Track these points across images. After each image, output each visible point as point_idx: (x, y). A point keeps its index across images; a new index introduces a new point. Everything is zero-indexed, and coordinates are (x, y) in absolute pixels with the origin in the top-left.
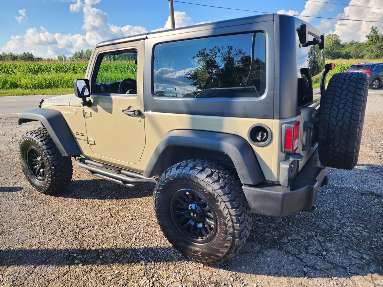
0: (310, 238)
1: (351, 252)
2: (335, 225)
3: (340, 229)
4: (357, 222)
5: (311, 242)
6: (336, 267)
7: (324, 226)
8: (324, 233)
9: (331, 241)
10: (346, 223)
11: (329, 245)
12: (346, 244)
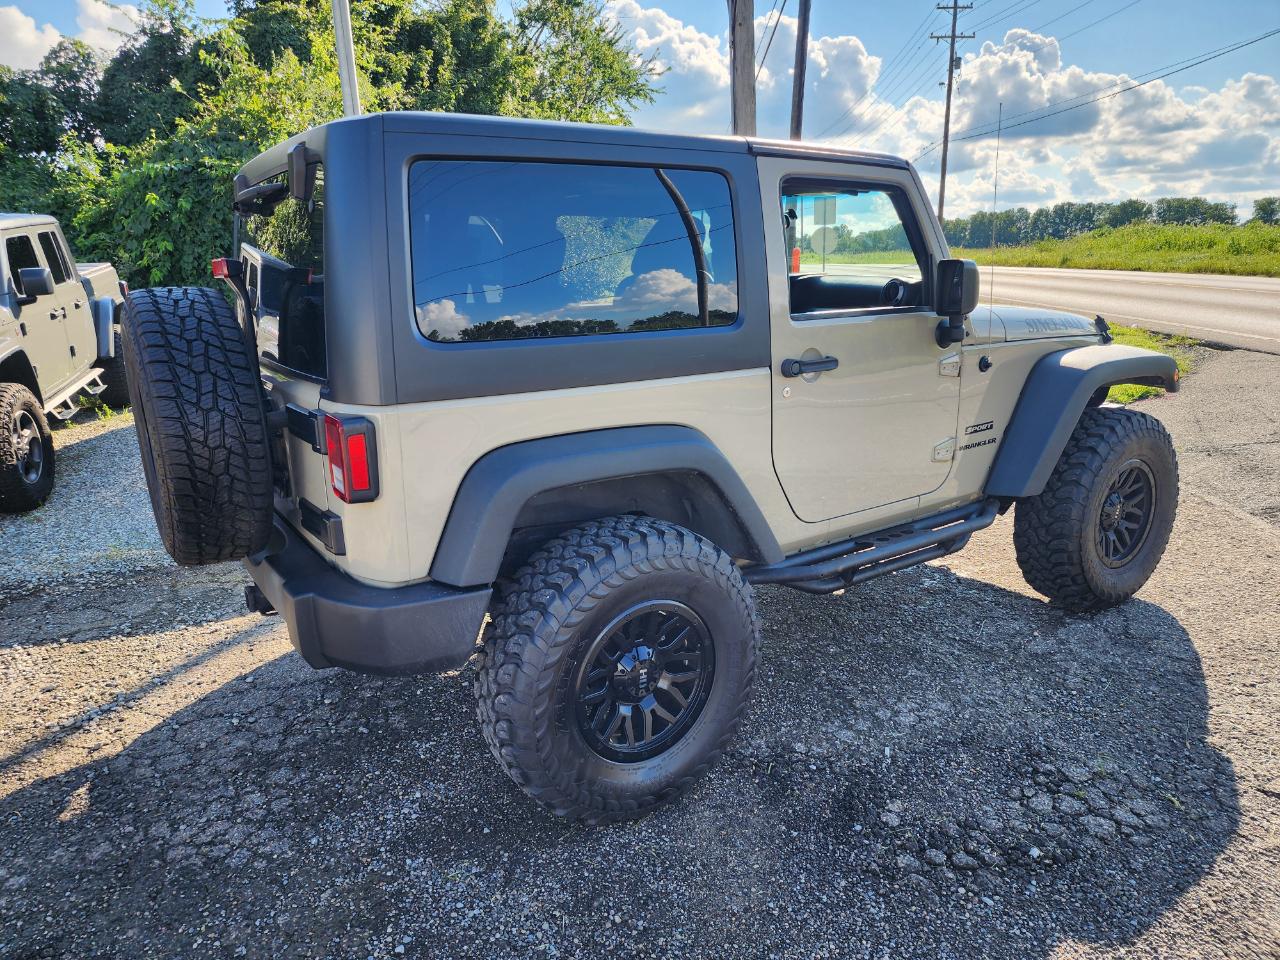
0: (287, 732)
1: (182, 759)
2: (257, 798)
3: (238, 797)
4: (197, 854)
5: (281, 726)
6: (202, 716)
7: (281, 775)
8: (269, 762)
9: (241, 752)
10: (227, 825)
11: (240, 743)
12: (202, 770)
